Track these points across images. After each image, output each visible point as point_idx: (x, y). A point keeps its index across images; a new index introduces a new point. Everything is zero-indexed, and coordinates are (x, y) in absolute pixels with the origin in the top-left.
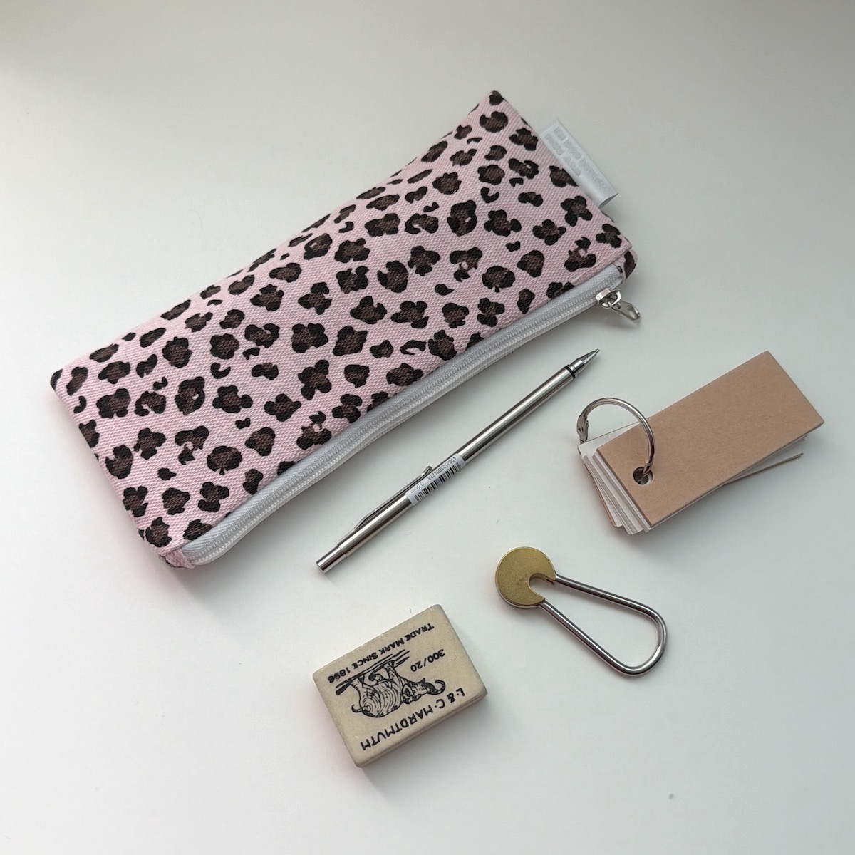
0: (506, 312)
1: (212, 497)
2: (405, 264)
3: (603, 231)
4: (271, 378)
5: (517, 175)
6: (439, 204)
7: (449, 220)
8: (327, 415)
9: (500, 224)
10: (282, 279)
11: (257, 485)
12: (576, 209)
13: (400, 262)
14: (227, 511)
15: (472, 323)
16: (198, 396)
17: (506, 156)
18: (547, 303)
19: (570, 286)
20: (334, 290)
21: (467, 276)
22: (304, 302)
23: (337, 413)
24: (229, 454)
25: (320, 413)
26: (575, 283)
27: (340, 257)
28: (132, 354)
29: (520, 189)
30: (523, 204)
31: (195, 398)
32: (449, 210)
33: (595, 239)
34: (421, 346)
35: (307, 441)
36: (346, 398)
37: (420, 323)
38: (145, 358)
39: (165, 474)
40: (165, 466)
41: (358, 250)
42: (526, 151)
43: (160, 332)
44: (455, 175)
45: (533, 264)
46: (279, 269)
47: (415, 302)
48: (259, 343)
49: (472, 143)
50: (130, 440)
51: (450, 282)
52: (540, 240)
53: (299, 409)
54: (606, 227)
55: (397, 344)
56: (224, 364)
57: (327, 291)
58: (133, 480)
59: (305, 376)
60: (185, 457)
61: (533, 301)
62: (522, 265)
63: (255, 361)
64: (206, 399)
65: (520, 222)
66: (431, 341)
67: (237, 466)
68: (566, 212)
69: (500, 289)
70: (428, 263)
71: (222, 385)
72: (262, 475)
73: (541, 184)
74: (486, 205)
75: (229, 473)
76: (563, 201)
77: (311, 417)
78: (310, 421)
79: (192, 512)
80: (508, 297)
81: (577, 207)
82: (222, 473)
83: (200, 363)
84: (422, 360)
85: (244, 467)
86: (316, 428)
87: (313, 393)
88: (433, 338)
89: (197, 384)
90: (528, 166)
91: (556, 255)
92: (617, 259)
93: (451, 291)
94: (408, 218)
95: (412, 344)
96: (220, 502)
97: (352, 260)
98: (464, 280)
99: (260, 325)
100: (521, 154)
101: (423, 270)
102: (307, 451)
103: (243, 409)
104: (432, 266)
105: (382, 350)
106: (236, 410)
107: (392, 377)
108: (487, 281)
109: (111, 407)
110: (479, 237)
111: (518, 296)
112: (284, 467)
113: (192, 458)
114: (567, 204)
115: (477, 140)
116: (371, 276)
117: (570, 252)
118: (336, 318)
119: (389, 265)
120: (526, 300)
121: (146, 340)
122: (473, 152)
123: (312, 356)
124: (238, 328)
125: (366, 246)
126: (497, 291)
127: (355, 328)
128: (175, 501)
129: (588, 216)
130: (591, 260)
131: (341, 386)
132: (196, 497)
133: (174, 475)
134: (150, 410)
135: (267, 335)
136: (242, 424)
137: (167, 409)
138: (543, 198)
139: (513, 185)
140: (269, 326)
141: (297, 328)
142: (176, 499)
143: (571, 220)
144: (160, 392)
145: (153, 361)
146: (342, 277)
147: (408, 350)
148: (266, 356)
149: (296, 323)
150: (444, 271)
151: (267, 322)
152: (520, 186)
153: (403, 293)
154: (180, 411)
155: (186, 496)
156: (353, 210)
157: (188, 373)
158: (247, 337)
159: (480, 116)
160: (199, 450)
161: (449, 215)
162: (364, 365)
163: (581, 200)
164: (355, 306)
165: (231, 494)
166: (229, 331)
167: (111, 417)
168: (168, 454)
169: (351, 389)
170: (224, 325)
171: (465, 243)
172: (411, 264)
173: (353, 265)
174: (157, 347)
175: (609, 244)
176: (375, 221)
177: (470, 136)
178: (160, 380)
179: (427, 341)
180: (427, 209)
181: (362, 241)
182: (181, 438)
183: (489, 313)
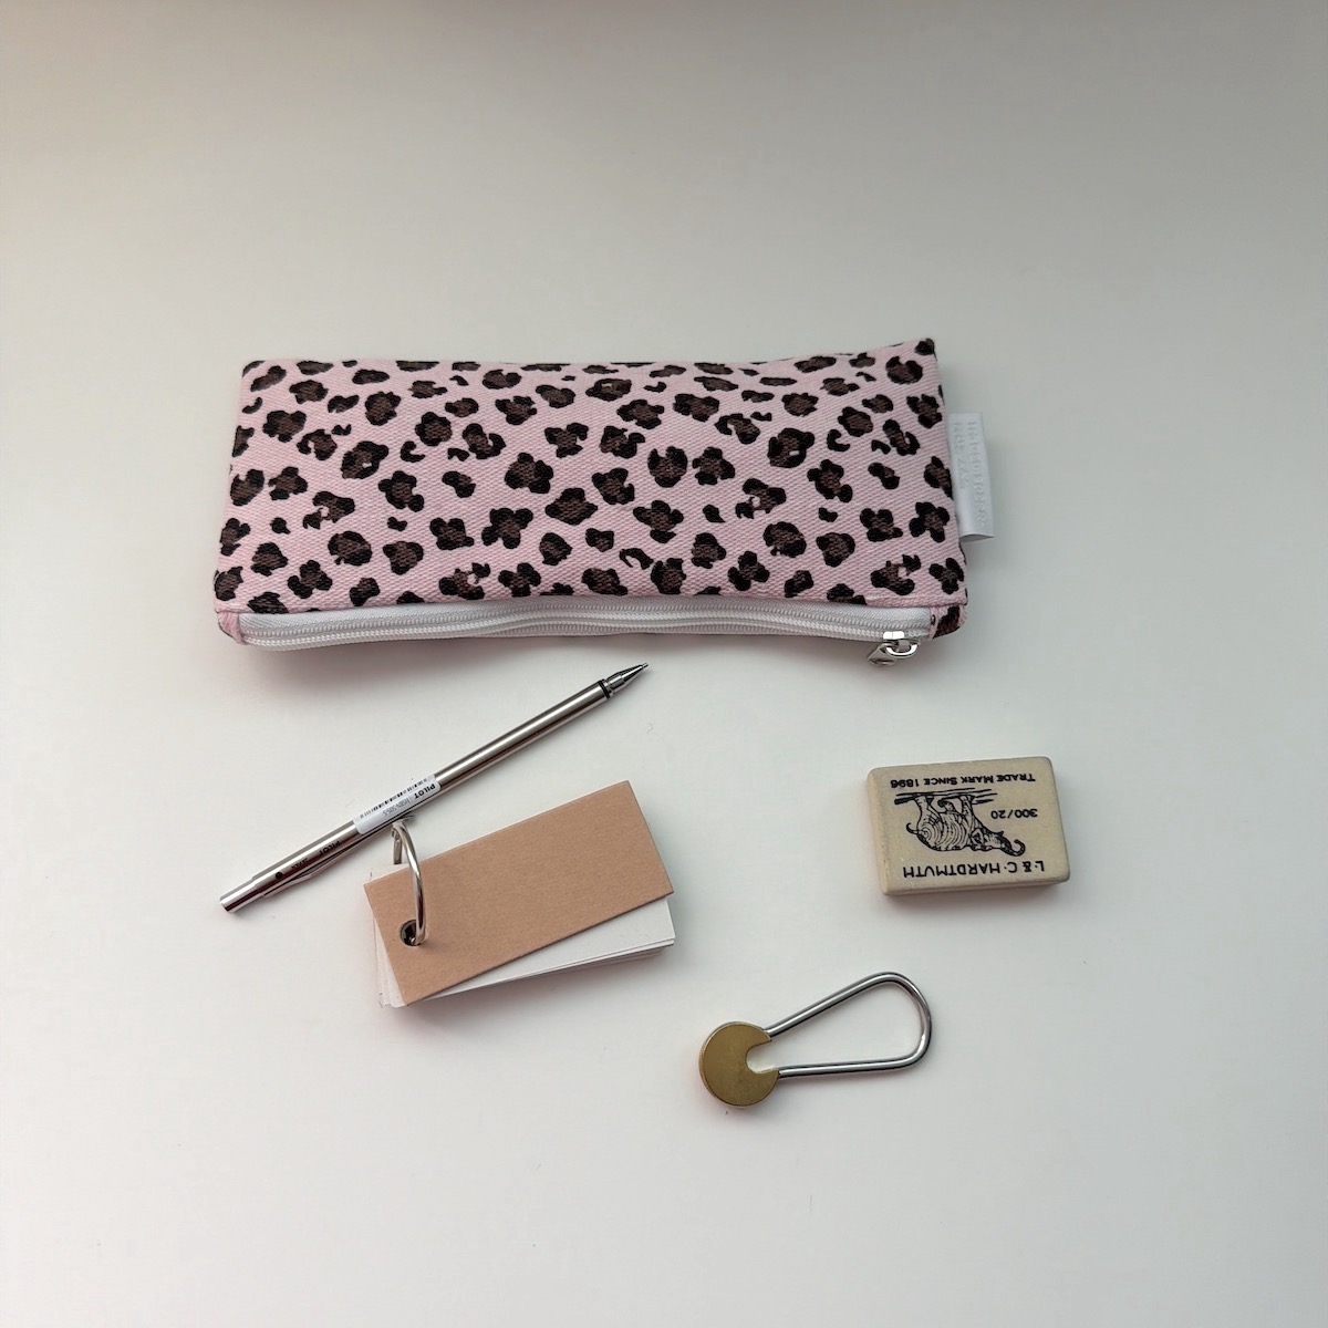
0: (767, 584)
1: (310, 580)
2: (689, 459)
3: (943, 564)
4: (460, 496)
5: (887, 441)
6: (774, 417)
7: (773, 441)
8: (492, 573)
9: (828, 480)
10: (546, 399)
11: (366, 599)
12: (930, 520)
13: (686, 453)
14: (314, 606)
15: (719, 572)
16: (370, 465)
17: (888, 413)
18: (821, 602)
19: (860, 601)
20: (592, 442)
21: (750, 515)
22: (552, 435)
23: (505, 577)
24: (359, 546)
25: (487, 566)
26: (870, 601)
27: (625, 413)
28: (338, 383)
29: (878, 456)
30: (871, 476)
31: (365, 465)
32: (780, 430)
33: (929, 566)
34: (645, 561)
35: (452, 587)
36: (525, 569)
37: (662, 536)
38: (346, 395)
39: (279, 526)
40: (285, 518)
41: (648, 416)
42: (917, 423)
43: (381, 376)
44: (814, 400)
45: (836, 549)
46: (552, 388)
47: (673, 508)
48: (473, 448)
49: (862, 378)
50: (272, 469)
51: (727, 510)
52: (864, 528)
53: (467, 548)
54: (951, 563)
55: (621, 543)
56: (421, 448)
57: (584, 437)
58: (243, 514)
59: (499, 516)
60: (312, 521)
61: (806, 591)
62: (823, 542)
63: (456, 465)
64: (376, 474)
65: (854, 493)
66: (660, 563)
67: (359, 564)
68: (917, 516)
69: (778, 553)
70: (716, 475)
71: (403, 470)
72: (378, 592)
73: (910, 469)
74: (827, 449)
75: (345, 567)
76: (922, 501)
77: (474, 564)
78: (470, 569)
79: (277, 582)
80: (782, 568)
81: (932, 518)
82: (338, 562)
83: (395, 433)
84: (635, 577)
85: (364, 571)
86: (471, 579)
87: (495, 540)
88: (664, 561)
89: (379, 452)
90: (907, 440)
91: (871, 555)
92: (937, 606)
93: (721, 521)
94: (728, 414)
95: (637, 553)
96: (315, 591)
97: (635, 421)
98: (744, 518)
99: (487, 430)
100: (909, 421)
101: (706, 478)
102: (445, 598)
103: (407, 509)
104: (719, 480)
105: (599, 539)
106: (400, 505)
107: (590, 577)
108: (770, 535)
109: (280, 425)
110: (794, 480)
111: (793, 573)
112: (409, 598)
113: (317, 526)
114: (923, 508)
115: (869, 378)
116: (643, 451)
117: (888, 563)
118: (572, 473)
119: (671, 449)
120: (799, 585)
121: (362, 377)
122: (854, 387)
123: (521, 498)
124: (462, 419)
125: (660, 416)
126: (774, 553)
127: (586, 496)
128: (268, 558)
129: (939, 536)
130: (905, 588)
131: (529, 549)
132: (293, 569)
133: (287, 532)
134: (313, 450)
135: (486, 446)
136: (395, 524)
137: (329, 460)
138: (900, 484)
139: (874, 448)
140: (495, 437)
141: (525, 458)
142: (271, 558)
143: (917, 528)
144: (335, 438)
145: (353, 401)
146: (610, 433)
147: (628, 558)
148: (471, 467)
149: (526, 451)
150: (727, 494)
151: (496, 432)
152: (882, 453)
153: (665, 490)
154: (342, 470)
155: (283, 562)
156: (678, 374)
157: (377, 435)
158: (465, 434)
159: (893, 355)
160: (331, 521)
161: (776, 436)
162: (569, 543)
163: (943, 515)
164: (603, 472)
165: (331, 590)
166: (450, 417)
167: (271, 435)
168: (297, 507)
169: (536, 561)
170: (450, 407)
171: (774, 477)
172: (696, 463)
173: (632, 427)
174: (366, 390)
175: (940, 583)
176: (692, 397)
177: (865, 369)
178: (344, 426)
179: (656, 561)
180: (757, 416)
181: (660, 409)
182: (321, 498)
183: (748, 573)
